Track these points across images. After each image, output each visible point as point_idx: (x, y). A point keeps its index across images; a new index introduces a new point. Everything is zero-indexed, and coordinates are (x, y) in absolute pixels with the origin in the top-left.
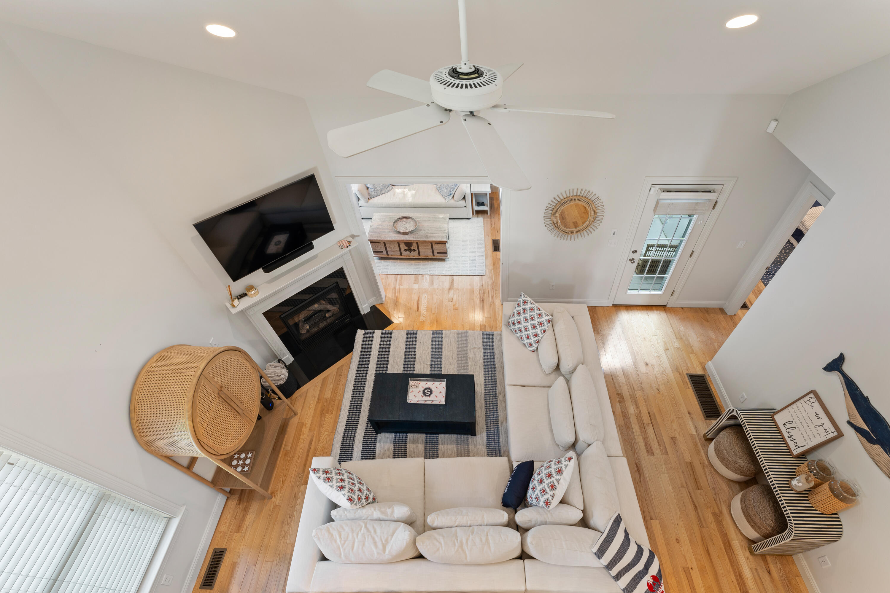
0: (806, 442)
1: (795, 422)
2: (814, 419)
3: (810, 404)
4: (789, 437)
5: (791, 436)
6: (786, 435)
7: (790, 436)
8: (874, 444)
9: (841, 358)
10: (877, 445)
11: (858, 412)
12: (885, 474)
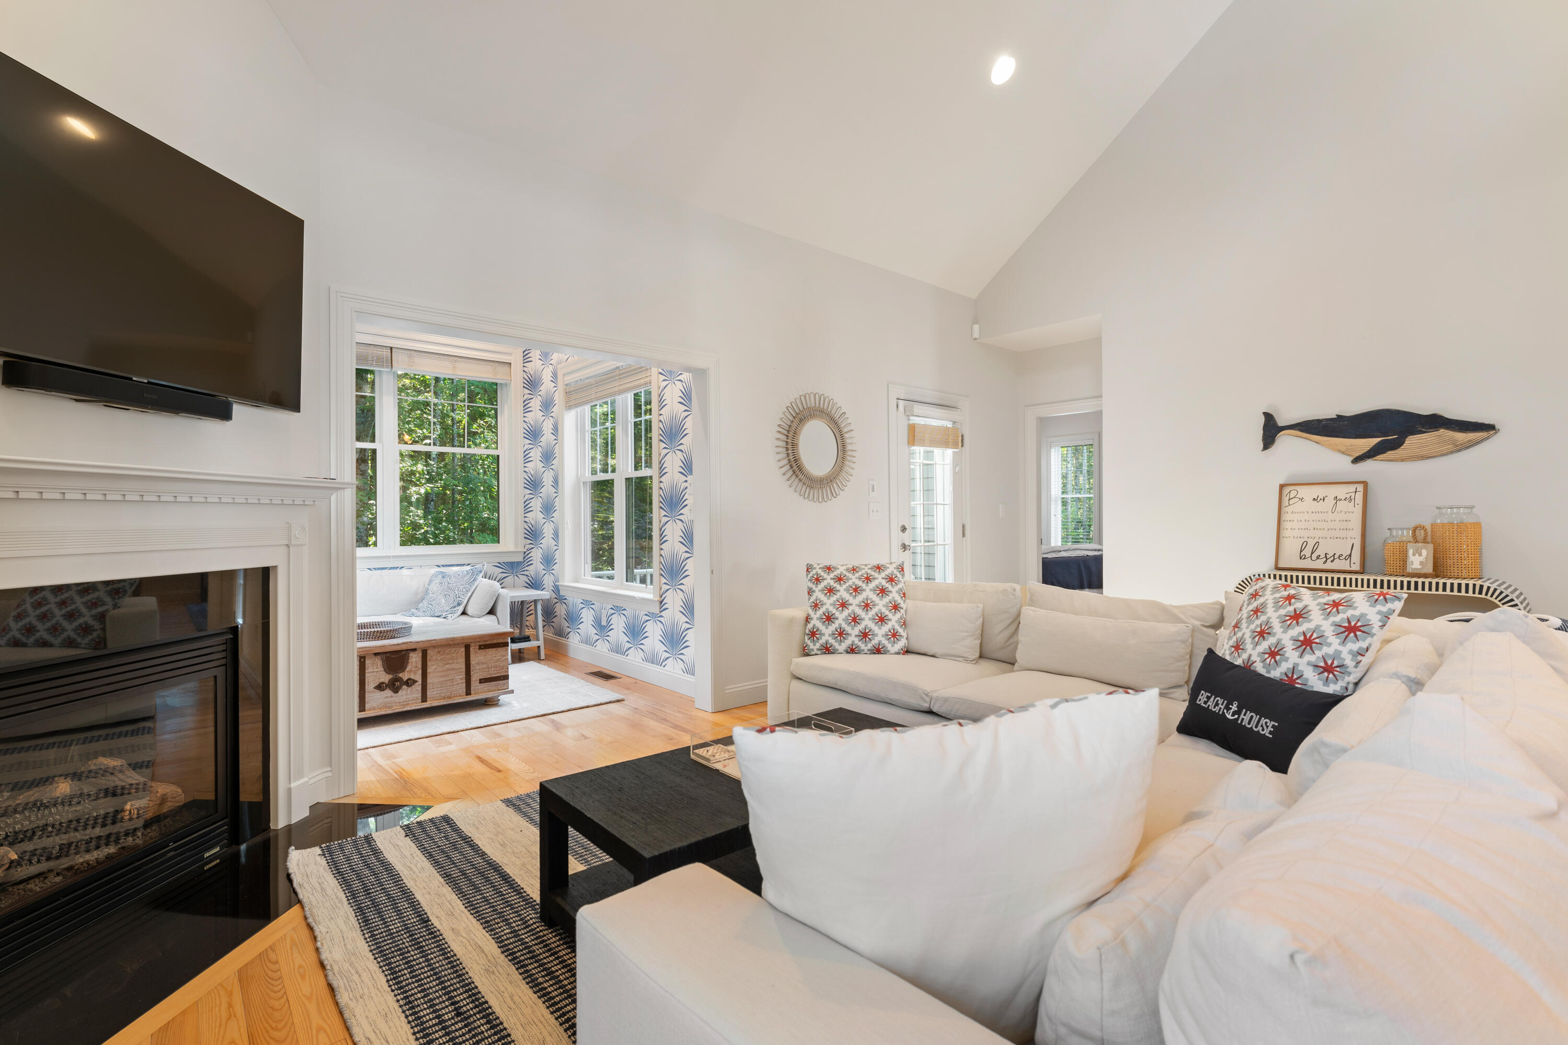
0: (1349, 538)
1: (1308, 537)
2: (1320, 506)
3: (1297, 500)
4: (1326, 561)
5: (1326, 557)
6: (1319, 564)
7: (1325, 559)
8: (1403, 443)
9: (1269, 417)
10: (1407, 439)
11: (1349, 438)
12: (1452, 453)
